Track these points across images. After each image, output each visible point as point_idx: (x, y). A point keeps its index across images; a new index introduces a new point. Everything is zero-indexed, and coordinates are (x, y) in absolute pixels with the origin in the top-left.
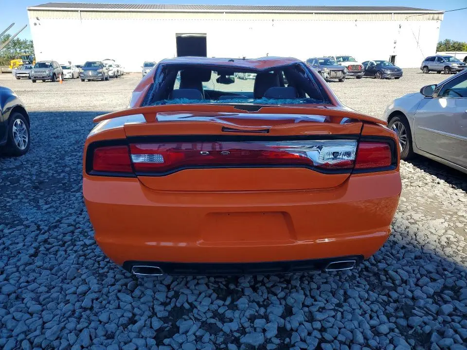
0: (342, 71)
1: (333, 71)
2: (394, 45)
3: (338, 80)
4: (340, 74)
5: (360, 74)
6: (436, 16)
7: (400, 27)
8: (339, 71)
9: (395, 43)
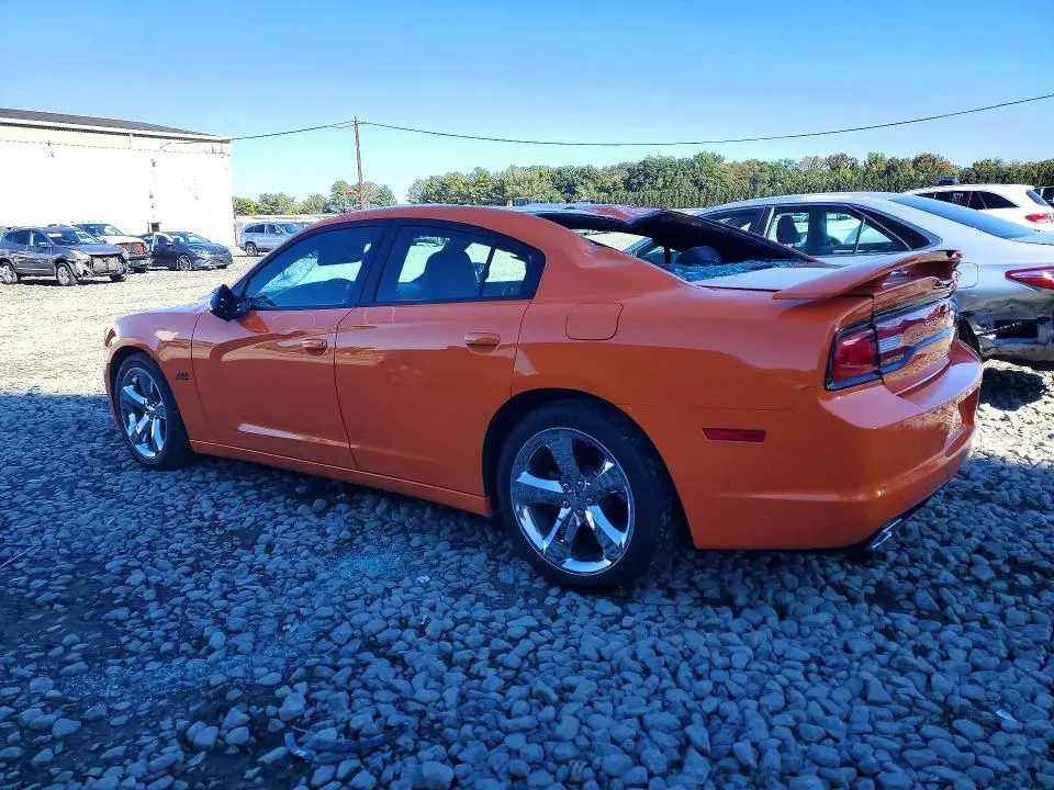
0: (119, 256)
1: (97, 256)
2: (151, 201)
3: (108, 278)
4: (114, 264)
5: (143, 262)
6: (217, 146)
7: (154, 165)
8: (112, 256)
9: (151, 197)
